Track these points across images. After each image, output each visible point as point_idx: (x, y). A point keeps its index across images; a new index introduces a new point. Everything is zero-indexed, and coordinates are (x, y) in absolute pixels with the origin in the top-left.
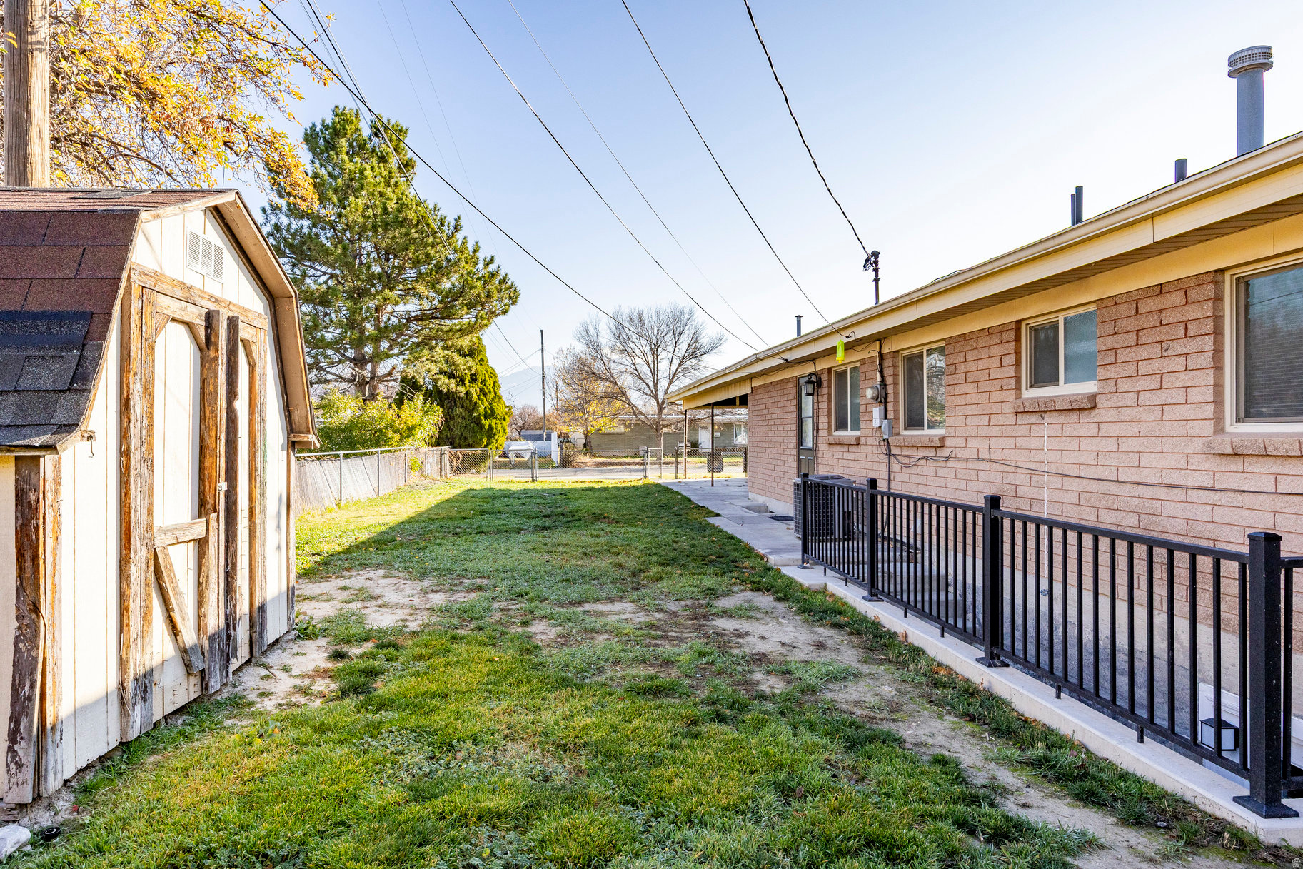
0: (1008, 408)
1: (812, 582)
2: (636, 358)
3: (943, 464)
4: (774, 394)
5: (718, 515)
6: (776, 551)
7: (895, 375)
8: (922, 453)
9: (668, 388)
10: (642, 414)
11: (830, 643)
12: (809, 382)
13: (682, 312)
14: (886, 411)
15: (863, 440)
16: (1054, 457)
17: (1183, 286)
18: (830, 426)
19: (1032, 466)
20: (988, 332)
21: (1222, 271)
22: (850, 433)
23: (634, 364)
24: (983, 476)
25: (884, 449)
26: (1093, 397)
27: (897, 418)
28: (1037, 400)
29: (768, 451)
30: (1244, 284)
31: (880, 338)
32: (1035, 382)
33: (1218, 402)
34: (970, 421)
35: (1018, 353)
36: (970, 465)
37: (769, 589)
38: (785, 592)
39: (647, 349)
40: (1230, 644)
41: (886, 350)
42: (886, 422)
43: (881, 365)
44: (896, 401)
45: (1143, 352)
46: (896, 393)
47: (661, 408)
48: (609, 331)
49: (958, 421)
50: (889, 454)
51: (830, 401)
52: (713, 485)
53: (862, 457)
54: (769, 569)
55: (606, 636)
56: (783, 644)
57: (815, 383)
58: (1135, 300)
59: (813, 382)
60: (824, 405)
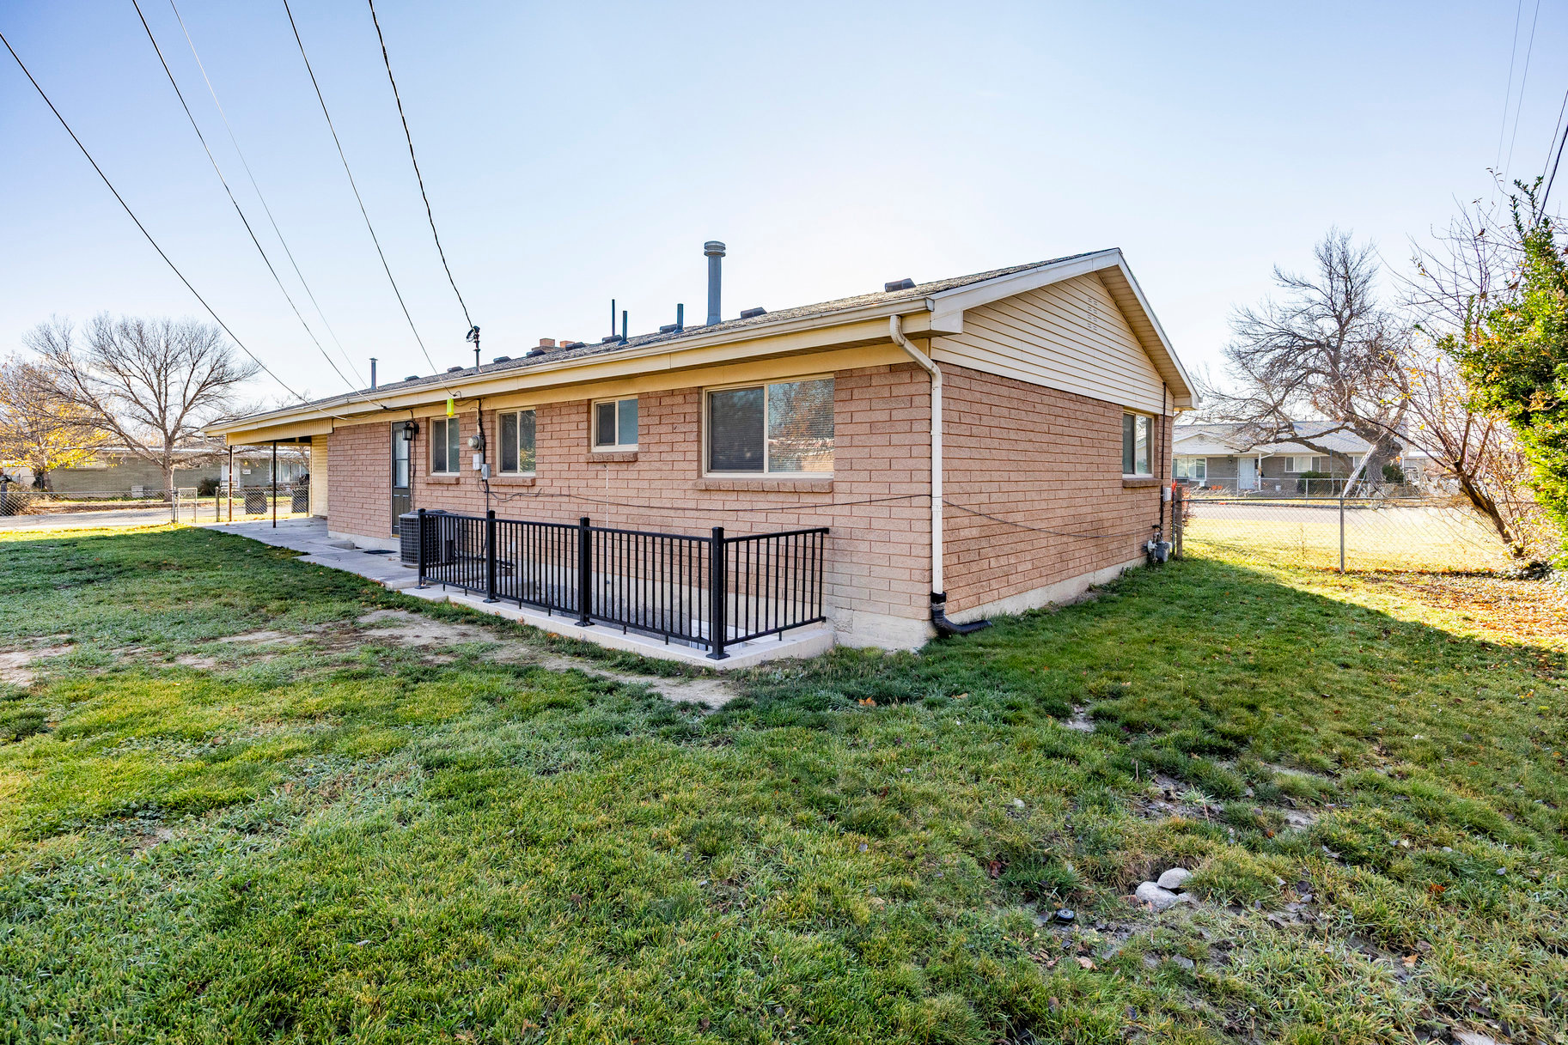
0: (582, 459)
1: (436, 597)
2: (132, 379)
3: (534, 499)
4: (363, 436)
5: (306, 554)
6: (391, 578)
7: (493, 429)
8: (516, 490)
9: (181, 417)
10: (140, 446)
11: (470, 632)
12: (407, 428)
13: (203, 330)
14: (485, 457)
15: (462, 481)
16: (612, 492)
17: (683, 393)
18: (428, 468)
19: (599, 499)
20: (568, 404)
21: (701, 387)
22: (448, 474)
23: (128, 386)
24: (564, 506)
25: (483, 488)
26: (636, 454)
27: (494, 463)
28: (602, 454)
29: (355, 490)
30: (711, 396)
31: (480, 399)
32: (600, 442)
33: (699, 461)
34: (555, 467)
35: (589, 421)
36: (555, 499)
37: (400, 606)
38: (416, 607)
39: (150, 369)
40: (705, 593)
41: (485, 408)
42: (485, 466)
43: (480, 419)
44: (493, 449)
45: (663, 429)
46: (493, 443)
47: (170, 441)
48: (87, 341)
49: (546, 467)
50: (487, 492)
51: (427, 446)
52: (274, 526)
53: (462, 494)
54: (391, 592)
55: (270, 656)
56: (436, 638)
57: (413, 429)
58: (659, 396)
59: (410, 429)
60: (421, 449)
